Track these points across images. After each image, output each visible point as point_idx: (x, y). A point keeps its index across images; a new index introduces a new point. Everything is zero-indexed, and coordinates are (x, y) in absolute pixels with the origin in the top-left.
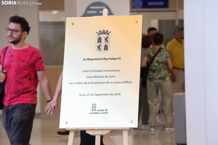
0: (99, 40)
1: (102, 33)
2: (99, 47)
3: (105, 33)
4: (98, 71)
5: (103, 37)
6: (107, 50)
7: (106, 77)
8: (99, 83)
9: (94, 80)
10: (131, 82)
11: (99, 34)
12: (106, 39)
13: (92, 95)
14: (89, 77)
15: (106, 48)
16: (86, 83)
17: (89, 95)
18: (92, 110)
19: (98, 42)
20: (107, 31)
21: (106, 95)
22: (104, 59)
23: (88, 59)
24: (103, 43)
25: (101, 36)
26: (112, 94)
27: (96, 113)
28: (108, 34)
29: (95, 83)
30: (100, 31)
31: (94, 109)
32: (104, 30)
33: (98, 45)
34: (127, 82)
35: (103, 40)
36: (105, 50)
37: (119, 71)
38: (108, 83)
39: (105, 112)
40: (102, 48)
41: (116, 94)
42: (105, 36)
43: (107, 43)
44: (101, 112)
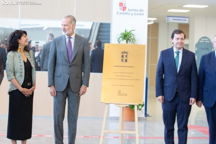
0: (123, 56)
1: (124, 53)
2: (122, 60)
3: (126, 53)
4: (122, 73)
5: (125, 55)
6: (127, 62)
7: (126, 76)
8: (122, 79)
9: (120, 77)
10: (139, 80)
11: (122, 53)
12: (126, 56)
13: (119, 85)
14: (117, 76)
15: (126, 61)
16: (115, 79)
17: (117, 85)
18: (119, 93)
19: (122, 57)
20: (127, 52)
21: (126, 86)
22: (125, 66)
23: (116, 66)
24: (125, 58)
25: (124, 54)
26: (129, 86)
27: (121, 95)
28: (127, 53)
29: (120, 79)
30: (123, 52)
31: (120, 93)
32: (125, 51)
33: (122, 59)
34: (137, 80)
35: (124, 57)
36: (125, 62)
37: (133, 73)
38: (127, 79)
39: (125, 95)
40: (124, 60)
41: (131, 86)
42: (126, 54)
43: (126, 58)
44: (123, 95)
